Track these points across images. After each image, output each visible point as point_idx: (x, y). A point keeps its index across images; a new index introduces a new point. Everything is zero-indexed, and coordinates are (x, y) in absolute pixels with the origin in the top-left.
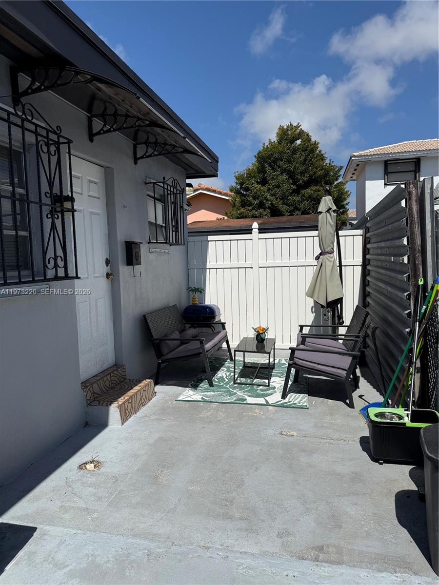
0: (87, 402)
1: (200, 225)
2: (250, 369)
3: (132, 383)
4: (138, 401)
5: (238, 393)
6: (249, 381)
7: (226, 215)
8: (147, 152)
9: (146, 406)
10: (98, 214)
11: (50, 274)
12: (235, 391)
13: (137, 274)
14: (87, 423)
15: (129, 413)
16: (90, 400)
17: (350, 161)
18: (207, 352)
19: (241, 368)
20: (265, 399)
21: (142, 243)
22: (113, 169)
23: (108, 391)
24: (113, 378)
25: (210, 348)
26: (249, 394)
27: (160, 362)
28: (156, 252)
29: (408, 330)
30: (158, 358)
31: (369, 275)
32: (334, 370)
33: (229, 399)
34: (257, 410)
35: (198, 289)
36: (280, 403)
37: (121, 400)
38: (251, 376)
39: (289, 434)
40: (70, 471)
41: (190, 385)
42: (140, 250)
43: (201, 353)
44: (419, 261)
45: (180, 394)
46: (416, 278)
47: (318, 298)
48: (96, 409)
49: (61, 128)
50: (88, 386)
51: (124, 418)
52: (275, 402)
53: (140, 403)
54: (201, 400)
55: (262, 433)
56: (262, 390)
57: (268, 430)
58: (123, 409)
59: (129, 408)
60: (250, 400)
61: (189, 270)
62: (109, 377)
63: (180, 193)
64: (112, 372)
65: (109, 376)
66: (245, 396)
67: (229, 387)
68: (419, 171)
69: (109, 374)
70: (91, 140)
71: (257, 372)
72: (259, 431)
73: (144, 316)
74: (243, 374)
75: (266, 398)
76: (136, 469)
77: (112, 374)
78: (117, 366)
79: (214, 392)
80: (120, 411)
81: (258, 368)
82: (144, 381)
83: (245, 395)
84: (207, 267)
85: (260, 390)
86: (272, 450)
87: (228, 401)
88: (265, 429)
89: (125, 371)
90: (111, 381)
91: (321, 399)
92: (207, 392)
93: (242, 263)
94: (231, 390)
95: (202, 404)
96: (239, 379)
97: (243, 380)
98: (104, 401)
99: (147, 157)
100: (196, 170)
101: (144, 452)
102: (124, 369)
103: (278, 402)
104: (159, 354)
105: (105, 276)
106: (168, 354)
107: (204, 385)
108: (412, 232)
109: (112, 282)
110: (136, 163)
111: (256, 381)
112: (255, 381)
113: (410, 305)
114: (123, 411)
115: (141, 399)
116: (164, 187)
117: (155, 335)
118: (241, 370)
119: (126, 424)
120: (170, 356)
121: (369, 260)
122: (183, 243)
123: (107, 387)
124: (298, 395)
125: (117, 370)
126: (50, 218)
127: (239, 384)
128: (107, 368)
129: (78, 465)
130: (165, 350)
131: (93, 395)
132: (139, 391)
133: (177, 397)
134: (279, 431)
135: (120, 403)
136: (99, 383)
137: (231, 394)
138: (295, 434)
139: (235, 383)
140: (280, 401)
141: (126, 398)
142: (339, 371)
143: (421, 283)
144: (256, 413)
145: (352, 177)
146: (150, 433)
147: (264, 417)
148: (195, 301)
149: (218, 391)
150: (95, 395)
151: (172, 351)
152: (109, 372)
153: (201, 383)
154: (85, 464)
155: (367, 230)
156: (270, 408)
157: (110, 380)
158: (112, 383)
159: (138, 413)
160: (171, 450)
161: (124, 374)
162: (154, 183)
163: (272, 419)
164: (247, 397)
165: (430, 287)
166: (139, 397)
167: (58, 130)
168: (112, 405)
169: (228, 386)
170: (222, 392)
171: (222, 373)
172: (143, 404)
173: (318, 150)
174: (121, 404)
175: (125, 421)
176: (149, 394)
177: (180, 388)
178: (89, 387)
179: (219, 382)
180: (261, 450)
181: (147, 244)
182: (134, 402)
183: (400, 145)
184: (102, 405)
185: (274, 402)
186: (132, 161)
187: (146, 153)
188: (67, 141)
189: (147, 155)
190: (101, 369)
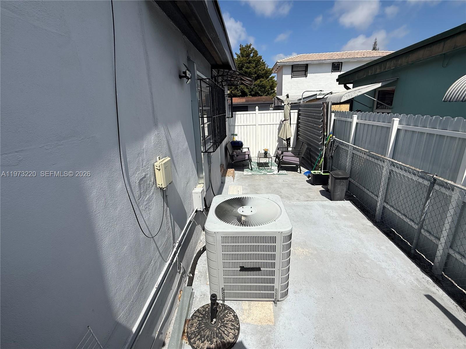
2: (261, 164)
5: (263, 172)
6: (263, 168)
14: (222, 182)
17: (276, 65)
20: (273, 173)
29: (320, 148)
31: (299, 127)
32: (296, 162)
33: (261, 174)
34: (272, 176)
36: (278, 173)
44: (325, 127)
46: (324, 132)
47: (283, 137)
52: (276, 173)
60: (268, 173)
61: (230, 127)
68: (307, 71)
72: (277, 181)
79: (254, 172)
81: (264, 164)
85: (269, 170)
89: (224, 166)
91: (290, 172)
92: (252, 172)
93: (251, 123)
96: (259, 167)
104: (232, 160)
106: (235, 160)
108: (324, 118)
112: (265, 168)
113: (322, 141)
117: (230, 153)
121: (299, 122)
124: (282, 171)
127: (260, 169)
130: (235, 158)
133: (243, 174)
134: (282, 180)
137: (261, 172)
138: (288, 181)
142: (297, 162)
143: (325, 134)
145: (275, 72)
147: (276, 178)
148: (234, 139)
155: (299, 111)
156: (276, 175)
159: (235, 179)
163: (279, 178)
164: (266, 173)
165: (328, 135)
169: (258, 170)
170: (257, 172)
171: (252, 166)
173: (262, 59)
179: (253, 169)
183: (299, 56)
184: (224, 177)
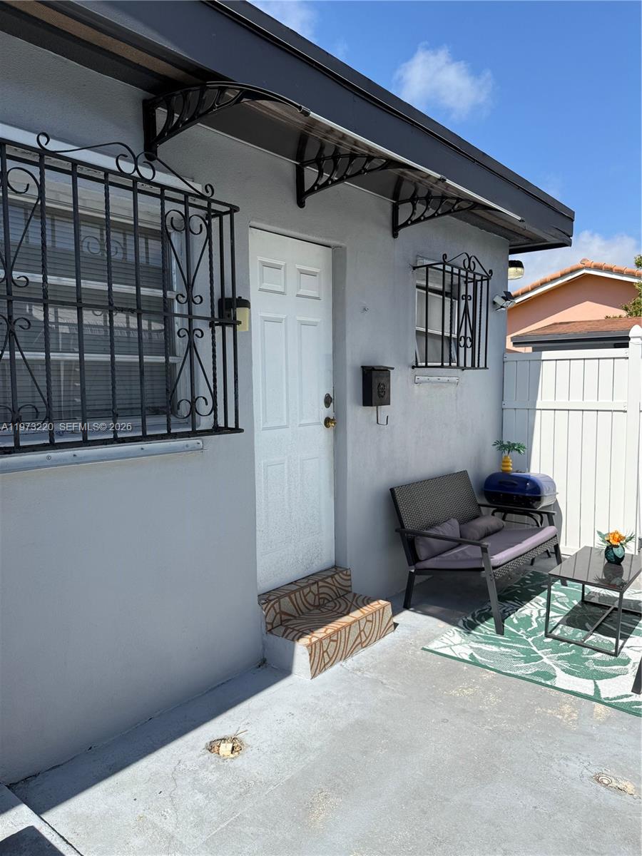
0: (266, 626)
1: (561, 329)
2: (593, 609)
3: (354, 603)
4: (352, 639)
5: (545, 660)
6: (580, 634)
7: (626, 309)
8: (413, 213)
9: (369, 649)
10: (314, 325)
11: (205, 423)
12: (540, 653)
13: (382, 420)
14: (264, 660)
15: (331, 659)
16: (272, 624)
18: (494, 568)
19: (576, 603)
20: (596, 686)
21: (393, 369)
22: (346, 248)
23: (310, 610)
24: (322, 590)
25: (502, 562)
26: (566, 666)
27: (413, 571)
28: (429, 382)
30: (410, 565)
33: (521, 668)
34: (568, 707)
35: (514, 445)
36: (625, 700)
37: (320, 633)
38: (587, 625)
39: (614, 784)
40: (193, 748)
41: (461, 623)
42: (389, 381)
43: (483, 569)
45: (436, 637)
48: (278, 641)
49: (214, 187)
50: (271, 601)
51: (318, 667)
52: (615, 695)
53: (357, 643)
54: (467, 658)
55: (555, 766)
56: (597, 662)
57: (569, 763)
58: (318, 650)
59: (331, 650)
60: (564, 680)
61: (504, 411)
62: (314, 588)
63: (482, 280)
64: (322, 580)
65: (316, 585)
66: (556, 668)
67: (533, 641)
69: (316, 582)
70: (301, 204)
71: (603, 618)
72: (551, 759)
73: (392, 490)
74: (574, 619)
75: (597, 681)
76: (288, 777)
77: (321, 584)
78: (336, 568)
79: (499, 646)
80: (310, 655)
81: (611, 609)
82: (376, 603)
83: (557, 665)
84: (537, 407)
85: (594, 660)
86: (559, 816)
87: (518, 673)
88: (566, 759)
89: (350, 580)
90: (319, 594)
92: (486, 643)
93: (605, 402)
94: (534, 648)
95: (465, 667)
96: (560, 626)
97: (569, 631)
98: (293, 629)
99: (413, 223)
100: (527, 238)
101: (318, 744)
102: (346, 575)
103: (622, 697)
104: (413, 558)
105: (323, 422)
106: (425, 560)
107: (488, 627)
109: (335, 432)
110: (395, 235)
111: (595, 638)
112: (591, 638)
114: (317, 655)
115: (360, 634)
116: (444, 270)
117: (409, 525)
118: (575, 608)
119: (320, 677)
120: (430, 564)
122: (482, 365)
123: (310, 604)
125: (332, 577)
126: (184, 336)
127: (555, 638)
128: (317, 571)
129: (209, 741)
130: (422, 552)
131: (278, 616)
132: (358, 621)
133: (429, 641)
134: (595, 770)
135: (314, 640)
136: (293, 596)
137: (530, 657)
138: (630, 788)
139: (547, 636)
140: (627, 696)
141: (329, 631)
144: (563, 714)
146: (347, 708)
147: (575, 728)
148: (508, 466)
149: (505, 647)
150: (283, 616)
151: (434, 557)
152: (317, 578)
153: (482, 622)
154: (221, 740)
156: (599, 708)
157: (316, 593)
158: (319, 599)
159: (349, 660)
160: (365, 753)
161: (348, 583)
162: (428, 266)
163: (591, 737)
164: (558, 672)
166: (355, 632)
167: (207, 192)
168: (300, 640)
169: (530, 640)
170: (515, 651)
171: (533, 609)
172: (363, 645)
174: (315, 643)
175: (321, 671)
176: (380, 627)
177: (442, 624)
178: (272, 603)
179: (517, 627)
180: (535, 807)
181: (410, 369)
182: (343, 640)
184: (286, 637)
185: (611, 697)
186: (389, 233)
187: (412, 215)
188: (228, 209)
189: (414, 218)
190: (306, 572)
